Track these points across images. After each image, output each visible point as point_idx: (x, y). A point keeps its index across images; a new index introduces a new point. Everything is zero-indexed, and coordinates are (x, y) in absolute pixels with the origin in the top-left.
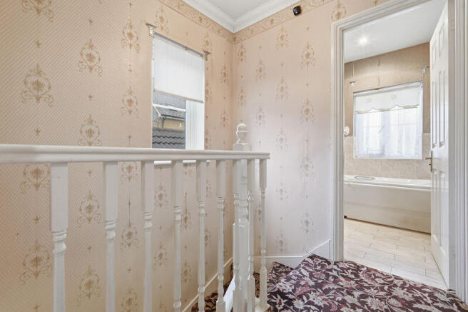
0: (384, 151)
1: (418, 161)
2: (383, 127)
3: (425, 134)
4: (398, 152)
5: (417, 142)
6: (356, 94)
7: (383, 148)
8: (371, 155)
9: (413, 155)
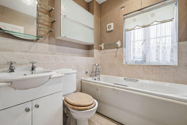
0: (145, 58)
1: (174, 67)
2: (145, 40)
3: (180, 43)
4: (156, 59)
5: (172, 51)
6: (125, 16)
7: (145, 56)
8: (136, 62)
9: (169, 61)
